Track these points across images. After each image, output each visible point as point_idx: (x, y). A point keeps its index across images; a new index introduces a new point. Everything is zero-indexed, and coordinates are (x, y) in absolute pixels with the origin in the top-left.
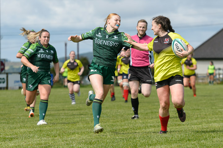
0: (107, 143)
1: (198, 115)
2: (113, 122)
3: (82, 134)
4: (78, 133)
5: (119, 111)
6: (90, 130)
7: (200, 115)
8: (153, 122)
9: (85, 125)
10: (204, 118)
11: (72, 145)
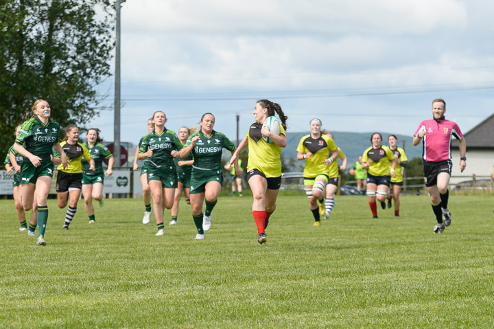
0: (311, 298)
1: (475, 250)
2: (323, 260)
3: (266, 279)
4: (259, 279)
5: (333, 239)
6: (280, 273)
7: (480, 249)
8: (394, 262)
9: (272, 265)
10: (487, 256)
11: (248, 301)
